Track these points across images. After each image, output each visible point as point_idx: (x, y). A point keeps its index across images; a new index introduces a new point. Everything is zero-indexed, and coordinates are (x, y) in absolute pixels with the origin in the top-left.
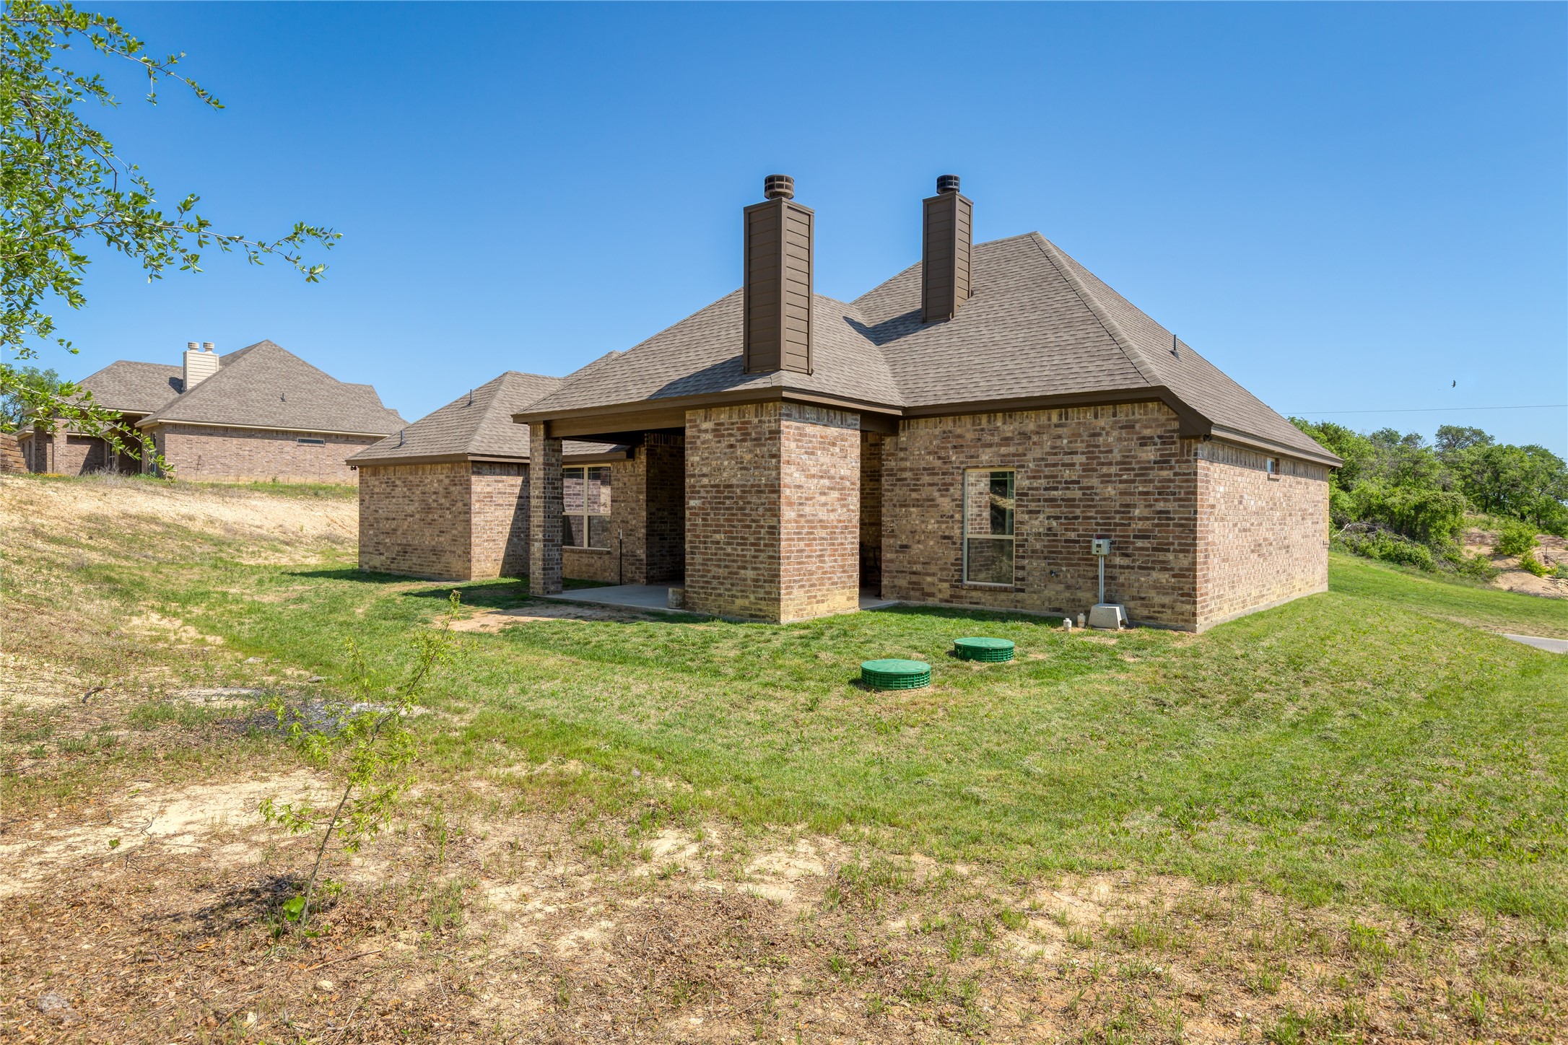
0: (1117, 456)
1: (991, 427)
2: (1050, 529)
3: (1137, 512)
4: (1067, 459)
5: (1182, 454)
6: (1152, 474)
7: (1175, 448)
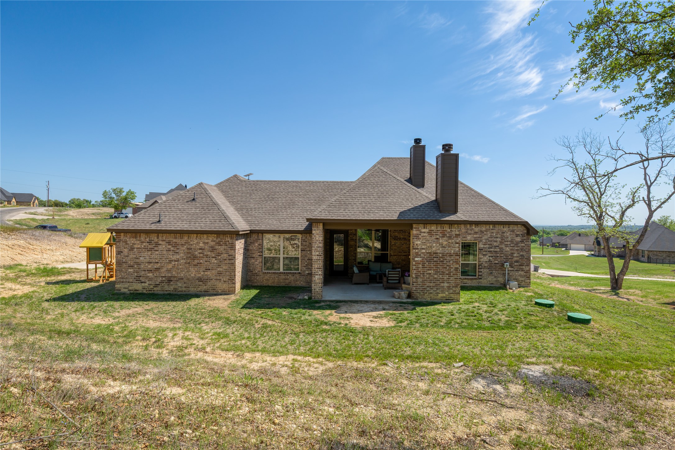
0: (509, 239)
1: (471, 228)
2: (490, 260)
3: (515, 255)
4: (495, 239)
5: (527, 239)
6: (519, 245)
7: (525, 238)
